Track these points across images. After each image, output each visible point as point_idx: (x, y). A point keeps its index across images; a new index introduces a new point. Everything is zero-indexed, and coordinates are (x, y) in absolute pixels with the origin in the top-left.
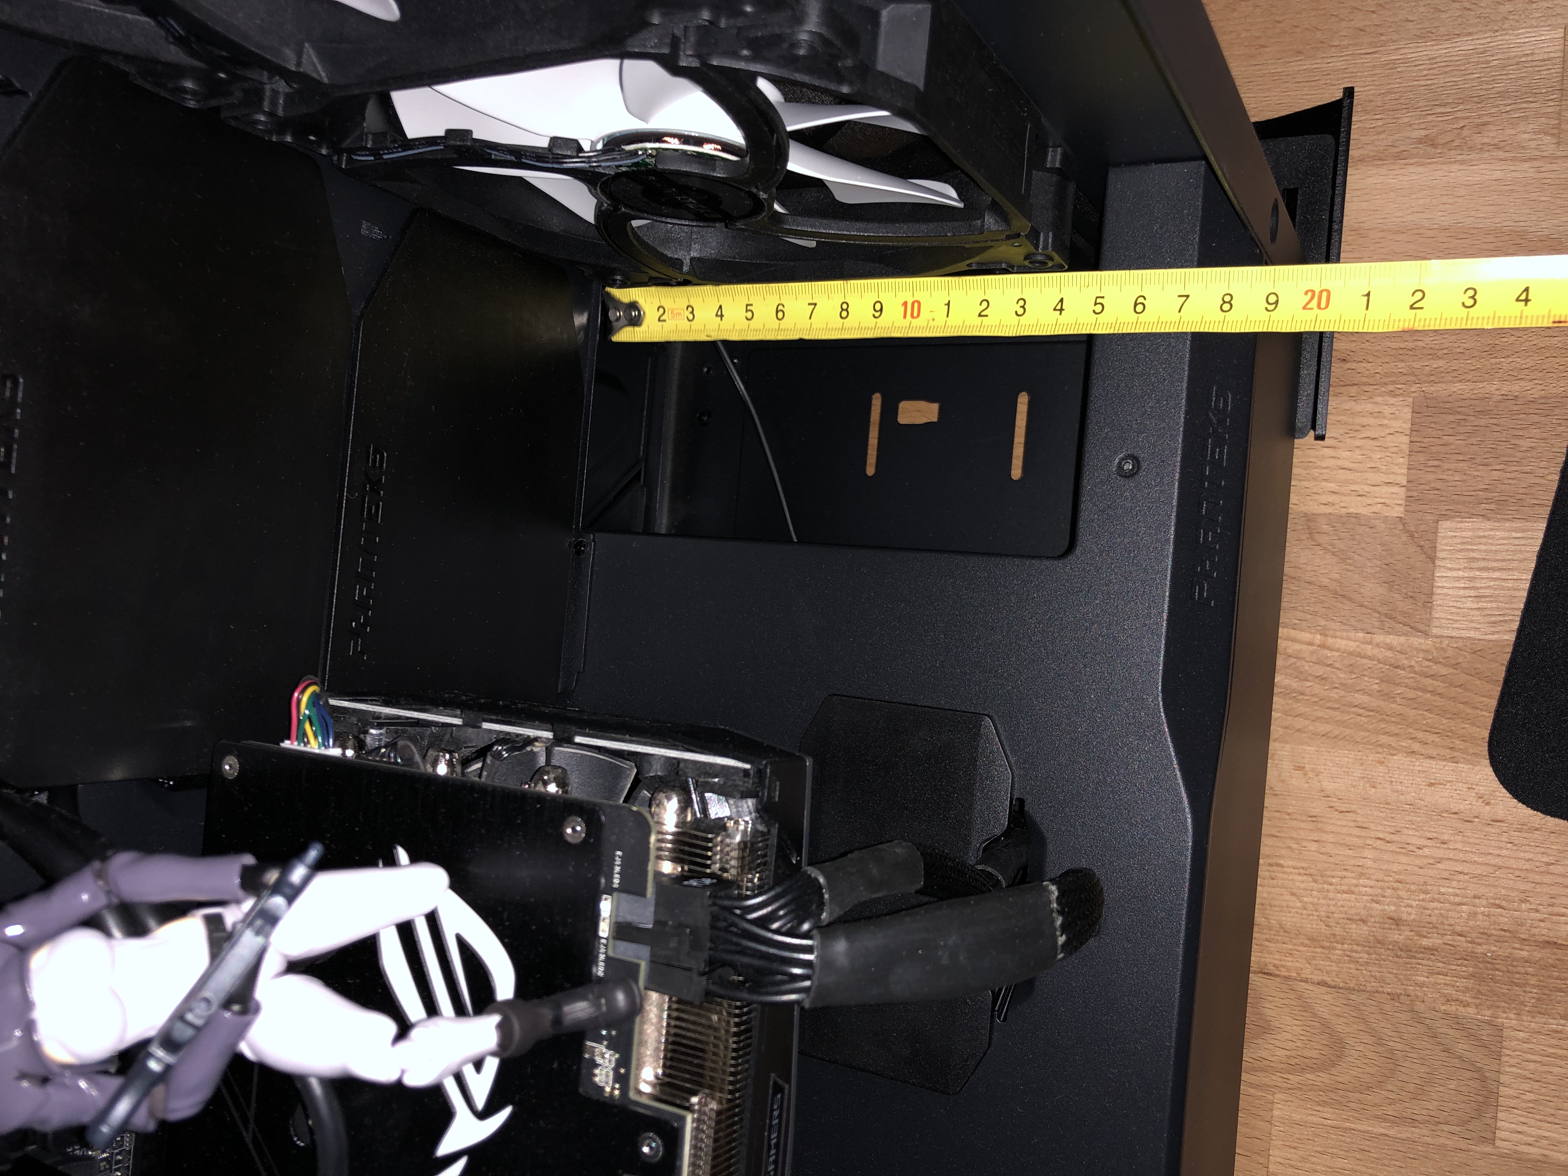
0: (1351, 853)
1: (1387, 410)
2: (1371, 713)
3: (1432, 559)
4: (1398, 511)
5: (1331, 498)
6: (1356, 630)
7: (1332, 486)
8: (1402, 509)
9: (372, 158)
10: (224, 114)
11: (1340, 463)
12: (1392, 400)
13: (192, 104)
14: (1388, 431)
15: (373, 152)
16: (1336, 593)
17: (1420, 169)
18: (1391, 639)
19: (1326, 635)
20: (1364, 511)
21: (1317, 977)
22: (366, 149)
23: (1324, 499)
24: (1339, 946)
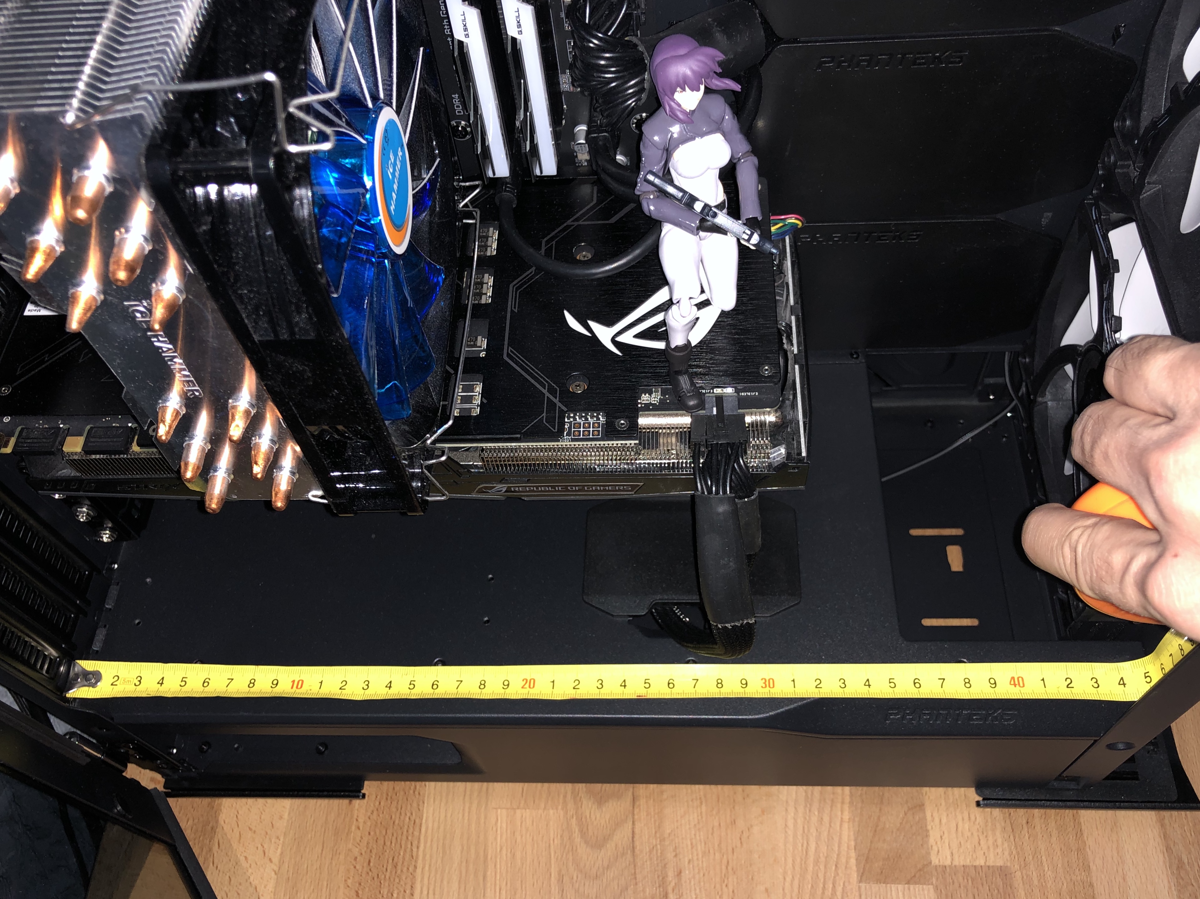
0: (716, 846)
1: (999, 850)
2: (804, 852)
3: (908, 883)
4: (935, 861)
5: (937, 820)
6: (856, 840)
7: (944, 821)
8: (937, 863)
9: (1095, 218)
10: (1112, 140)
11: (960, 824)
12: (1007, 853)
13: (1116, 124)
14: (986, 852)
15: (1099, 219)
16: (877, 826)
17: (1161, 863)
18: (853, 861)
19: (849, 822)
20: (931, 841)
21: (637, 831)
22: (1100, 215)
23: (936, 815)
24: (658, 842)
